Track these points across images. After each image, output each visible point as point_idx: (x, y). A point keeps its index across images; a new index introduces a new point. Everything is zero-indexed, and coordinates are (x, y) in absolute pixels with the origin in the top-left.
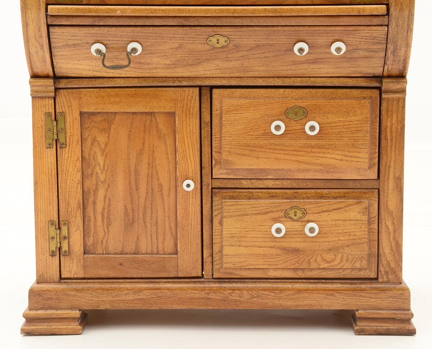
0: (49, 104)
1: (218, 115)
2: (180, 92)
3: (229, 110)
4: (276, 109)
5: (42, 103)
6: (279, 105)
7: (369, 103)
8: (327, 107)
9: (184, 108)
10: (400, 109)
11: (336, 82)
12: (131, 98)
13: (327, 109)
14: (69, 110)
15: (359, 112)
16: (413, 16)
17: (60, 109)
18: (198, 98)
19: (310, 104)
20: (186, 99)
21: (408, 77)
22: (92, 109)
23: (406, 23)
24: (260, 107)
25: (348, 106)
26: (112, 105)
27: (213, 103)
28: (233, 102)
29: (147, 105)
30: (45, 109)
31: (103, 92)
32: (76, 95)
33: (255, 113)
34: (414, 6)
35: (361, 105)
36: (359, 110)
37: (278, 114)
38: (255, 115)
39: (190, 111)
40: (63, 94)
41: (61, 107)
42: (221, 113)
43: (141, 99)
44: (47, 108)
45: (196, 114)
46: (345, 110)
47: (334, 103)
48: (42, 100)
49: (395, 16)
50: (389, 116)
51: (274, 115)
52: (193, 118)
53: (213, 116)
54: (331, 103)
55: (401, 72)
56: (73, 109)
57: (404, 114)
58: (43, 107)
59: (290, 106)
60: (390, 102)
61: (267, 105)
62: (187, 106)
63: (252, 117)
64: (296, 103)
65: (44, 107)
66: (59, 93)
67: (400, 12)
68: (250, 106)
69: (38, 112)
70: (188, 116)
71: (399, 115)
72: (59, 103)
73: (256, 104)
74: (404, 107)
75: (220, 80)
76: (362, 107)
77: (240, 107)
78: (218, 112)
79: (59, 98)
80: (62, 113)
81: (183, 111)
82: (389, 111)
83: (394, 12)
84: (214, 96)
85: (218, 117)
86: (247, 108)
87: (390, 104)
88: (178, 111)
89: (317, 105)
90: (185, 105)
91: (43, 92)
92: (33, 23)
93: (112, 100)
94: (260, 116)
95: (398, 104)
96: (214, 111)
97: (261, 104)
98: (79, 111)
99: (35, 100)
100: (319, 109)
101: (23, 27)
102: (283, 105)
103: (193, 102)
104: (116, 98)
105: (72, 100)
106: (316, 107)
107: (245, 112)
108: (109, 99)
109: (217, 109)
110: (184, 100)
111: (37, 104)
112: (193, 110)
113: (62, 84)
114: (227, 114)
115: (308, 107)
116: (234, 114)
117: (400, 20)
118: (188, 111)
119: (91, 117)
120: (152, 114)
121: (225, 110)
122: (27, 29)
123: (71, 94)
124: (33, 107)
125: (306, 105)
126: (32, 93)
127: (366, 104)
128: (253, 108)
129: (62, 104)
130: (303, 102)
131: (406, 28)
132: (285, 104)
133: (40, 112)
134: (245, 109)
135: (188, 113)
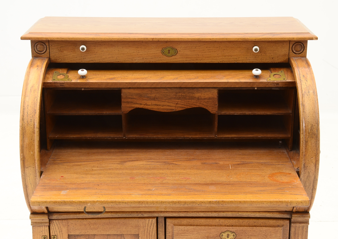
0: (45, 230)
1: (170, 236)
2: (142, 221)
3: (178, 233)
4: (213, 233)
5: (40, 229)
6: (216, 230)
7: (281, 229)
8: (251, 231)
9: (146, 232)
10: (304, 232)
11: (258, 215)
12: (106, 225)
13: (251, 233)
14: (60, 233)
15: (274, 235)
16: (317, 181)
17: (54, 233)
18: (155, 224)
19: (238, 229)
20: (147, 225)
21: (311, 212)
22: (77, 233)
23: (312, 185)
24: (201, 232)
25: (266, 231)
26: (92, 230)
27: (167, 228)
28: (182, 228)
29: (118, 230)
30: (42, 234)
31: (85, 222)
32: (65, 223)
33: (198, 235)
34: (318, 175)
35: (276, 231)
36: (274, 234)
37: (215, 236)
38: (197, 237)
39: (149, 234)
40: (55, 223)
41: (54, 232)
42: (173, 235)
43: (113, 226)
44: (44, 232)
45: (154, 236)
46: (264, 234)
47: (256, 229)
48: (40, 228)
49: (303, 180)
50: (296, 237)
51: (211, 237)
52: (152, 238)
53: (167, 237)
54: (253, 229)
55: (306, 210)
56: (63, 233)
57: (307, 236)
58: (40, 232)
59: (224, 230)
60: (297, 228)
61: (206, 230)
62: (148, 230)
63: (195, 238)
64: (228, 228)
65: (42, 232)
66: (52, 222)
67: (307, 178)
68: (194, 231)
69: (37, 235)
70: (148, 237)
71: (303, 237)
72: (53, 229)
73: (199, 229)
74: (307, 232)
75: (172, 213)
76: (276, 232)
77: (187, 231)
78: (170, 234)
79: (53, 226)
80: (55, 236)
81: (144, 234)
82: (296, 234)
83: (303, 178)
84: (167, 223)
85: (170, 238)
86: (192, 232)
87: (297, 230)
88: (141, 234)
89: (243, 230)
90: (146, 230)
91: (40, 223)
92: (31, 186)
93: (92, 227)
94: (202, 238)
95: (303, 229)
96: (168, 233)
97: (202, 229)
98: (67, 235)
99: (34, 227)
100: (245, 233)
101: (24, 188)
102: (218, 230)
103: (152, 227)
104: (95, 226)
105: (62, 227)
106: (242, 232)
107: (191, 234)
108: (90, 226)
109: (170, 232)
110: (145, 226)
111: (36, 230)
112: (152, 233)
113: (55, 217)
114: (177, 236)
115: (236, 232)
116: (182, 236)
117: (307, 183)
118: (148, 234)
119: (77, 238)
120: (122, 235)
121: (175, 233)
122: (26, 189)
123: (61, 223)
124: (33, 233)
125: (235, 230)
126: (32, 224)
127: (279, 230)
128: (196, 232)
129: (55, 230)
130: (233, 228)
131: (311, 187)
132: (220, 230)
133: (38, 235)
134: (190, 232)
135: (148, 235)
